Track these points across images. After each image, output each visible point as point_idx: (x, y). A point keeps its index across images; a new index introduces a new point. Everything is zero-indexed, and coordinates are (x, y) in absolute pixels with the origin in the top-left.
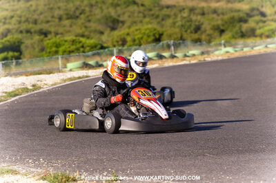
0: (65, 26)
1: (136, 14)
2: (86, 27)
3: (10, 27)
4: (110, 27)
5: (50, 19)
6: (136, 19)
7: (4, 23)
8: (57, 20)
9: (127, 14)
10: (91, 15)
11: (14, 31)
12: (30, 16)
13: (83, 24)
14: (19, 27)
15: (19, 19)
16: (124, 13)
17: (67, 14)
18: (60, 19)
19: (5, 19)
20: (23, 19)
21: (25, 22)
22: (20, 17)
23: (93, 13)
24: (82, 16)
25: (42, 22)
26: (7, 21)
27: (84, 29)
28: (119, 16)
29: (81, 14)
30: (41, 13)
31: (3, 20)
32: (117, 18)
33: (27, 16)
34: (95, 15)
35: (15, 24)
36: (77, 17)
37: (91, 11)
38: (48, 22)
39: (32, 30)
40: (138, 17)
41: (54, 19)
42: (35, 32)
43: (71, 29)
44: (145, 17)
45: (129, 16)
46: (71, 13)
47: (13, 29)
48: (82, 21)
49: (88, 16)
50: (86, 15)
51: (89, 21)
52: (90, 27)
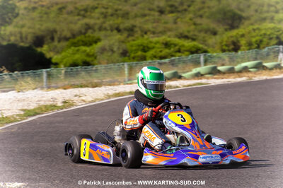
0: (166, 23)
1: (265, 8)
2: (195, 24)
3: (91, 22)
4: (228, 24)
5: (147, 12)
6: (265, 15)
7: (84, 16)
8: (157, 14)
9: (253, 8)
10: (203, 8)
11: (96, 27)
12: (120, 7)
13: (191, 19)
14: (104, 22)
15: (104, 10)
16: (249, 6)
17: (172, 6)
18: (161, 12)
19: (86, 10)
20: (110, 11)
21: (112, 15)
22: (107, 8)
23: (206, 5)
24: (192, 8)
25: (136, 16)
26: (89, 13)
27: (193, 27)
28: (242, 10)
29: (189, 6)
30: (135, 5)
31: (82, 13)
32: (239, 13)
33: (116, 7)
34: (209, 7)
35: (98, 18)
36: (185, 10)
37: (204, 3)
38: (144, 15)
39: (122, 27)
40: (268, 12)
41: (152, 13)
42: (125, 29)
43: (174, 26)
44: (277, 12)
45: (256, 11)
46: (176, 4)
47: (95, 24)
48: (191, 15)
49: (200, 9)
50: (197, 7)
51: (201, 16)
52: (201, 24)
